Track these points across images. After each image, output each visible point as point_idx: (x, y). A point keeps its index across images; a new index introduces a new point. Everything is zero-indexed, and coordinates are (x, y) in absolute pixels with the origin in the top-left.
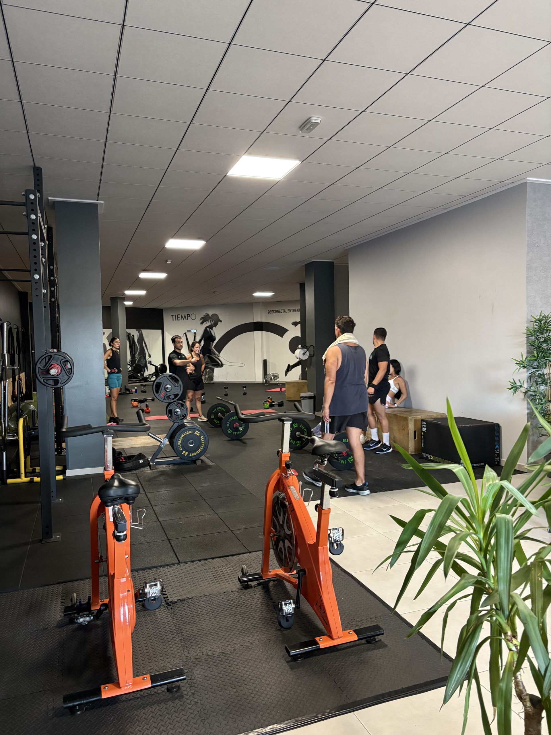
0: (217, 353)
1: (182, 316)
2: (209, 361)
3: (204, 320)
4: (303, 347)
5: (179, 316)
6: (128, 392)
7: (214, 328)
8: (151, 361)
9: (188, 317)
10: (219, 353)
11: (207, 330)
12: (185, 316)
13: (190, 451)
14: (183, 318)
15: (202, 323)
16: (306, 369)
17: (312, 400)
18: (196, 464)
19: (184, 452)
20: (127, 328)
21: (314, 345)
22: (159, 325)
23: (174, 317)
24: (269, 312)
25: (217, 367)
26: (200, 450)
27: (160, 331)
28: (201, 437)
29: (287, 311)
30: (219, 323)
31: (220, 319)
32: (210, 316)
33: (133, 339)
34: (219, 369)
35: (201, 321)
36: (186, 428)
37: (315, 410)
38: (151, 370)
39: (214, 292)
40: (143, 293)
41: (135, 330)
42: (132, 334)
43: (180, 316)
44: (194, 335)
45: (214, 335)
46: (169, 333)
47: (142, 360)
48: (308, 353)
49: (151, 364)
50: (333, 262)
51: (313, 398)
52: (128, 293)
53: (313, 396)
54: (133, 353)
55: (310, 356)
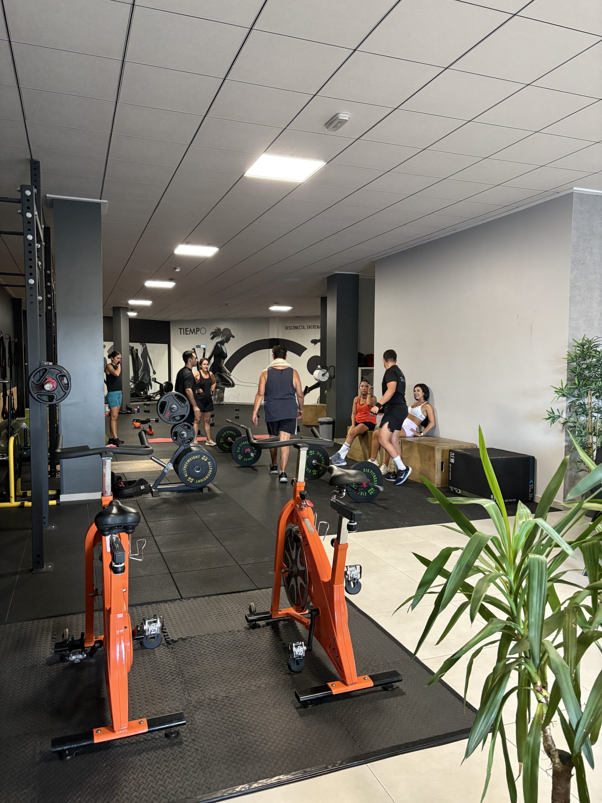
0: (229, 372)
1: (191, 330)
2: (220, 380)
3: (215, 335)
4: (323, 368)
5: (187, 330)
6: (129, 412)
7: (226, 344)
8: (155, 378)
9: (197, 331)
10: (231, 371)
11: (218, 346)
12: (194, 330)
13: (197, 477)
14: (192, 332)
15: (212, 338)
16: (326, 392)
17: (331, 426)
18: (202, 492)
19: (190, 478)
20: (130, 342)
21: (335, 366)
22: (166, 340)
23: (182, 330)
24: (287, 328)
25: (228, 387)
26: (207, 477)
27: (167, 345)
28: (209, 463)
29: (306, 327)
30: (231, 338)
31: (233, 334)
32: (222, 331)
33: (137, 354)
34: (230, 388)
35: (212, 336)
36: (192, 453)
37: (333, 437)
38: (155, 388)
39: (226, 304)
40: (148, 303)
41: (139, 344)
42: (135, 348)
43: (189, 330)
44: (203, 351)
45: (225, 351)
46: (175, 347)
47: (146, 377)
48: (327, 375)
49: (156, 382)
50: (358, 275)
51: (333, 423)
52: (132, 302)
53: (332, 421)
54: (136, 369)
55: (330, 378)
